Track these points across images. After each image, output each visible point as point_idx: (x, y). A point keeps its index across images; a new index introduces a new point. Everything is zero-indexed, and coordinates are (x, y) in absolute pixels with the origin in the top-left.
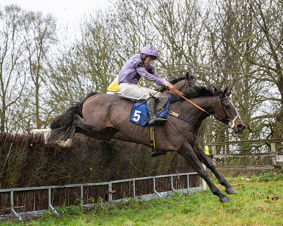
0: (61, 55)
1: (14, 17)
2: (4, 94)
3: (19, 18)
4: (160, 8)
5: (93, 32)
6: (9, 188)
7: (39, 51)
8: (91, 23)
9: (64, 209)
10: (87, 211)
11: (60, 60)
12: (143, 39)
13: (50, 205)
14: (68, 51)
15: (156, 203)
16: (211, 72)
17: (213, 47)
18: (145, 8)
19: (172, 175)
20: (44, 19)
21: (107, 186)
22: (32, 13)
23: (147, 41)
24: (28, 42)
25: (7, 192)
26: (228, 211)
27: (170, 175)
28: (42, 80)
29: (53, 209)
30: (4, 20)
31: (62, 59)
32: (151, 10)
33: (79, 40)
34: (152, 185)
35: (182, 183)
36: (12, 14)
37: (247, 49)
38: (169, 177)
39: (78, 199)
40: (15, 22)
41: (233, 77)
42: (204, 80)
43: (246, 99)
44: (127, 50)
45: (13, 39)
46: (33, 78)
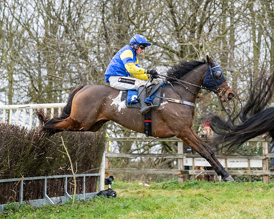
19: (66, 176)
27: (64, 176)
38: (62, 179)
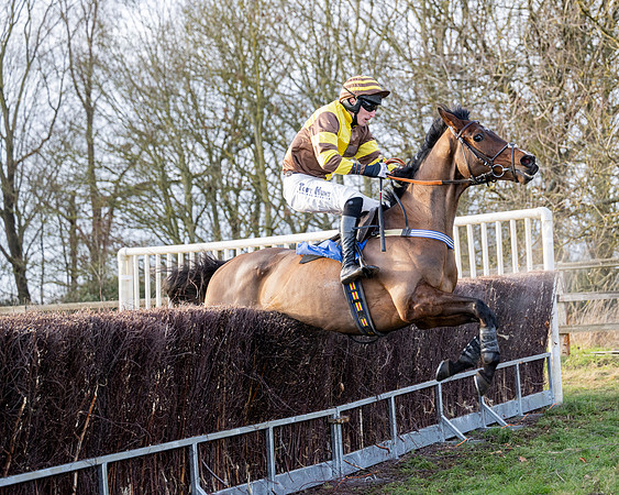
2: (11, 134)
13: (198, 488)
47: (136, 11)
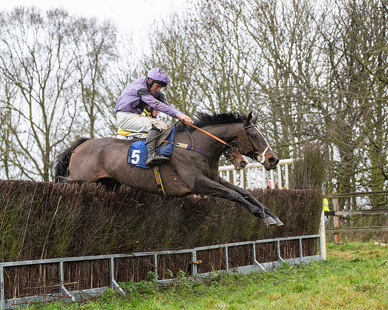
0: (123, 76)
1: (59, 25)
2: (48, 130)
3: (66, 27)
4: (258, 10)
5: (167, 45)
6: (57, 257)
7: (94, 70)
8: (164, 32)
9: (133, 286)
10: (163, 289)
11: (122, 82)
12: (235, 52)
13: (113, 280)
14: (133, 70)
15: (257, 278)
16: (330, 96)
17: (332, 63)
18: (237, 10)
19: (278, 240)
20: (100, 28)
21: (190, 254)
22: (84, 20)
23: (241, 55)
24: (79, 59)
25: (55, 263)
26: (358, 289)
28: (99, 110)
29: (118, 286)
30: (46, 29)
31: (125, 81)
32: (246, 13)
33: (148, 55)
34: (252, 253)
35: (292, 249)
36: (57, 22)
37: (380, 65)
38: (274, 242)
39: (150, 272)
40: (61, 32)
41: (360, 102)
42: (320, 107)
43: (379, 134)
44: (214, 68)
45: (58, 55)
46: (86, 107)
47: (116, 62)
